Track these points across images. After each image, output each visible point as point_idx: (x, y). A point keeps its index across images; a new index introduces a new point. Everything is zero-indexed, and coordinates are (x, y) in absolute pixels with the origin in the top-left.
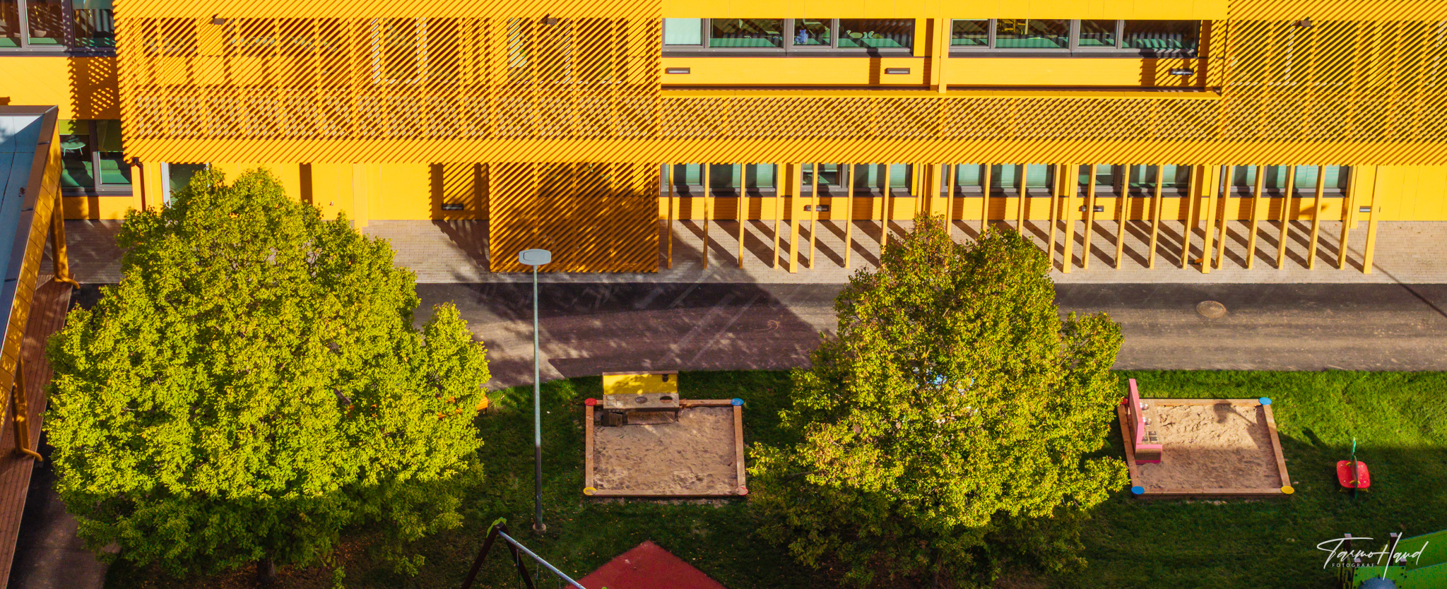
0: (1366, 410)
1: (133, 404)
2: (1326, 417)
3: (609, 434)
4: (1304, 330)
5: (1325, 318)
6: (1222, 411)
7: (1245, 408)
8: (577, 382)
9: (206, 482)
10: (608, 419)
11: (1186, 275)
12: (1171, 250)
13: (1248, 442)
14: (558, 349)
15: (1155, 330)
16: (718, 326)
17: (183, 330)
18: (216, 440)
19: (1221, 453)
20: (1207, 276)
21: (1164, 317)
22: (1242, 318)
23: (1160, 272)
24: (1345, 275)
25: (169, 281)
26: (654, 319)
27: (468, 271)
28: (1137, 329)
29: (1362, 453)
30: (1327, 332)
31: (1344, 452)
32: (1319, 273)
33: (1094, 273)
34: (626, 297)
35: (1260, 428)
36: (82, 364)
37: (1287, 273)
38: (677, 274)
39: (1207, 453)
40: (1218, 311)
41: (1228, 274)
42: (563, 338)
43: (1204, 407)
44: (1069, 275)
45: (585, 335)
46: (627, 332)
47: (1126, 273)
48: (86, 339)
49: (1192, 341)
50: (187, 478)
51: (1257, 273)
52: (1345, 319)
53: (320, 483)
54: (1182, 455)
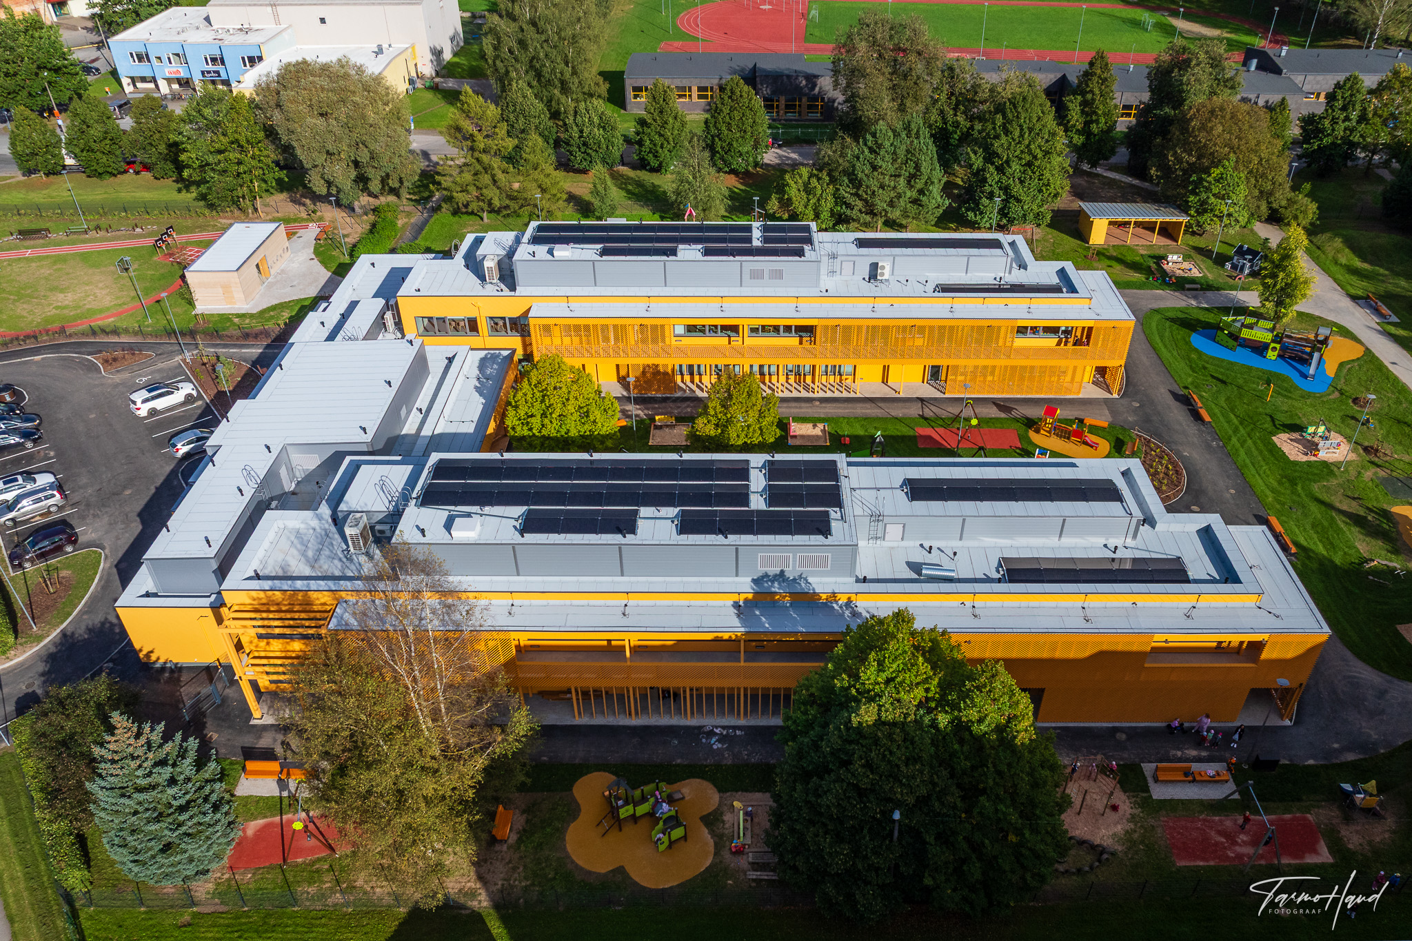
0: (852, 426)
1: (526, 413)
2: (841, 428)
3: (657, 431)
4: (839, 408)
5: (846, 405)
6: (815, 426)
7: (821, 426)
8: (650, 419)
9: (544, 432)
10: (657, 427)
11: (811, 395)
12: (806, 388)
13: (820, 433)
14: (646, 412)
15: (800, 408)
16: (688, 406)
17: (538, 395)
18: (546, 421)
19: (813, 436)
20: (816, 395)
21: (803, 405)
22: (824, 405)
23: (804, 394)
24: (852, 395)
25: (534, 382)
26: (671, 405)
27: (625, 393)
28: (796, 407)
29: (848, 436)
30: (845, 408)
31: (844, 436)
32: (845, 394)
33: (787, 394)
34: (665, 400)
35: (824, 431)
36: (513, 404)
37: (837, 394)
38: (679, 394)
39: (809, 436)
40: (818, 403)
41: (822, 394)
42: (648, 409)
43: (810, 426)
44: (781, 395)
45: (653, 408)
46: (664, 408)
47: (795, 394)
48: (514, 397)
49: (810, 410)
50: (540, 432)
51: (829, 394)
52: (850, 405)
53: (573, 433)
54: (803, 437)
